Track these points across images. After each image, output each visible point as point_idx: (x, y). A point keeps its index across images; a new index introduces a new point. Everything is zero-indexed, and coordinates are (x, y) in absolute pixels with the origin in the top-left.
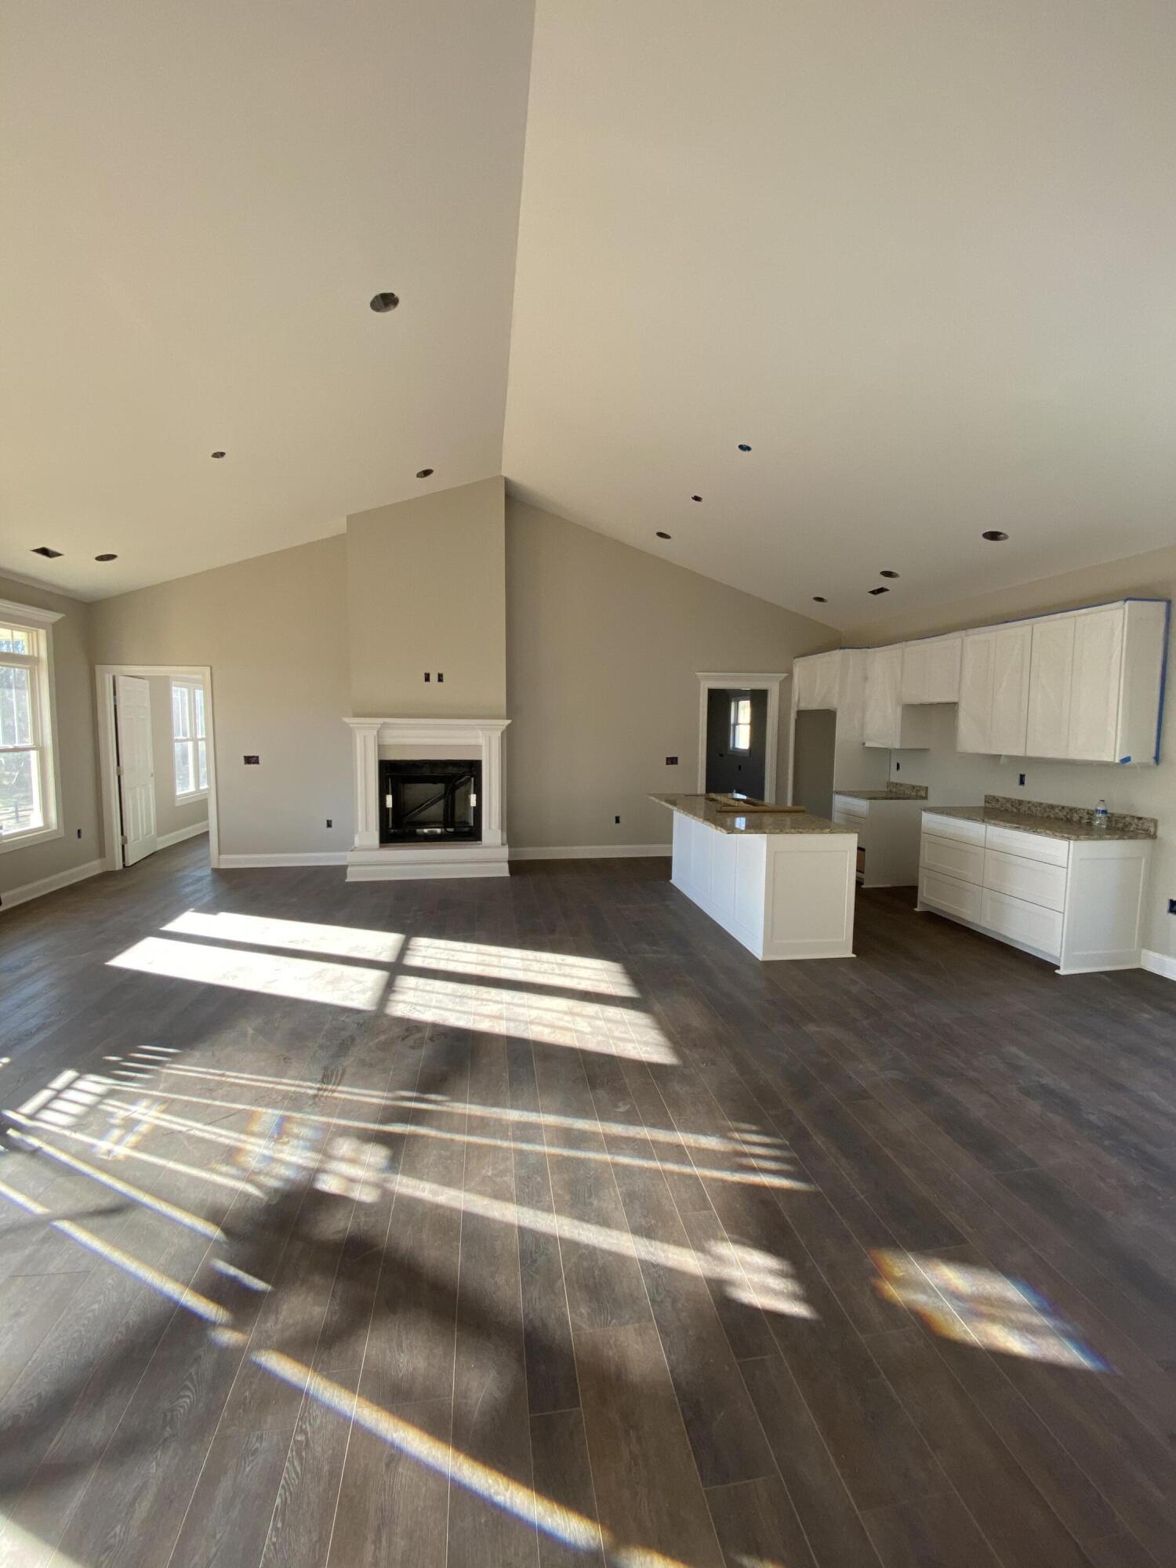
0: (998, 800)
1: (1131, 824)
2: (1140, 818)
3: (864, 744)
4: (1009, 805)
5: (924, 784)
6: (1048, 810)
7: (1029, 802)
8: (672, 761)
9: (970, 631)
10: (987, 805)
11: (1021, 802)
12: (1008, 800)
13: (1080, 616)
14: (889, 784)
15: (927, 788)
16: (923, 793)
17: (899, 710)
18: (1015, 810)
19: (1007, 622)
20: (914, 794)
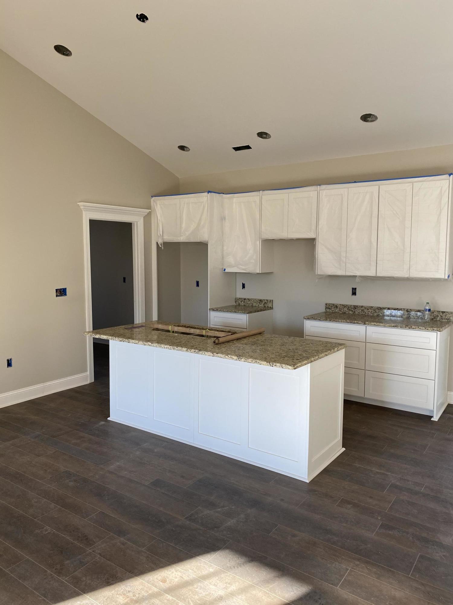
0: (337, 307)
1: (438, 316)
2: (443, 312)
3: (225, 270)
4: (346, 309)
5: (271, 299)
6: (377, 311)
7: (362, 307)
8: (61, 292)
9: (323, 187)
10: (328, 310)
11: (355, 307)
12: (344, 306)
13: (416, 182)
14: (236, 300)
15: (272, 300)
16: (270, 305)
17: (259, 244)
18: (351, 312)
19: (355, 182)
20: (262, 305)
